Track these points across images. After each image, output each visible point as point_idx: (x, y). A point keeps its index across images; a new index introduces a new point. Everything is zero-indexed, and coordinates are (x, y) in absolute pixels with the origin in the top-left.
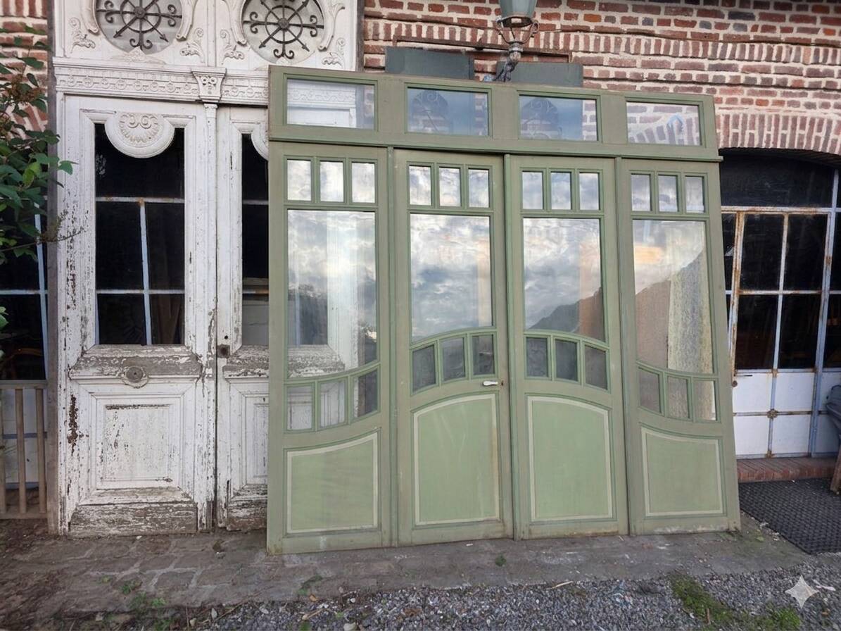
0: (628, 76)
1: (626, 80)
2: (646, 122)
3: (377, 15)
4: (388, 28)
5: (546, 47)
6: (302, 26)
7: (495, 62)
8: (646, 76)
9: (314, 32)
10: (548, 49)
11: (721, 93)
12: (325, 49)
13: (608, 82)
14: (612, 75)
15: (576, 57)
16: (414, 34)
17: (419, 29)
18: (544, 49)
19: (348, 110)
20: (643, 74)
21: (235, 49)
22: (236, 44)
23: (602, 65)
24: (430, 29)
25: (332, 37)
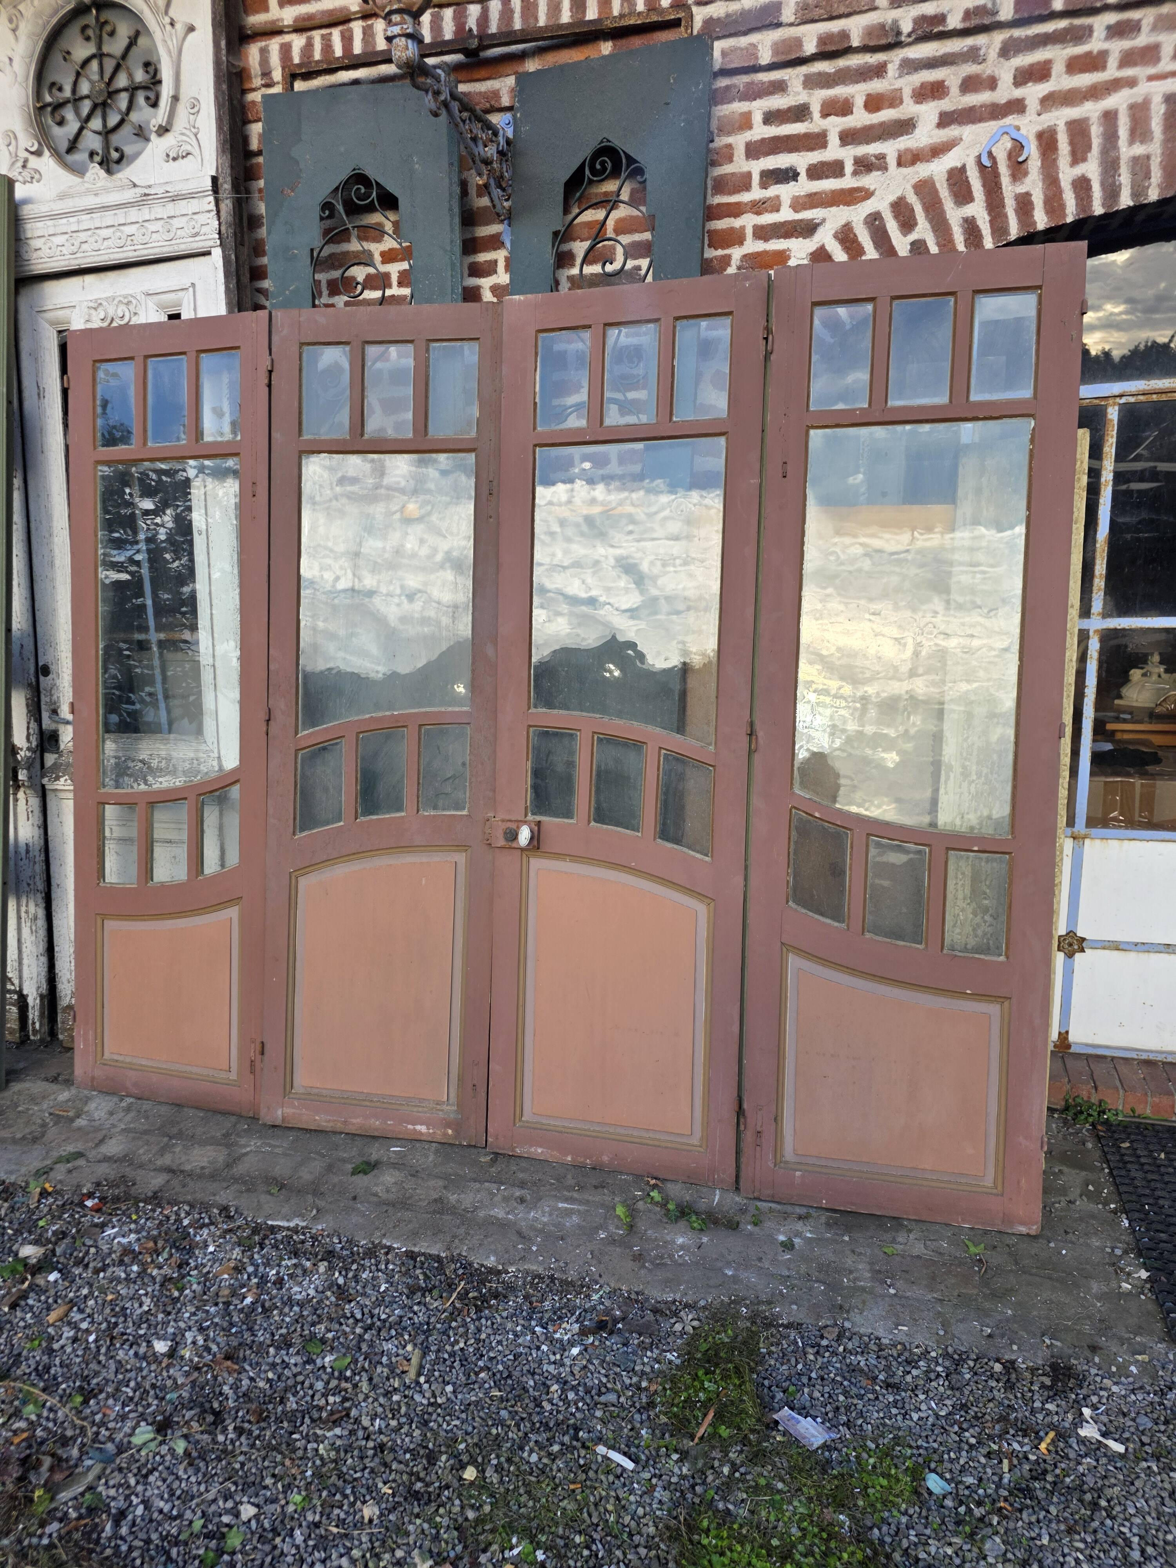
0: (855, 43)
1: (848, 51)
2: (913, 163)
3: (269, 28)
4: (286, 50)
5: (626, 11)
6: (132, 90)
7: (511, 81)
8: (906, 27)
9: (152, 95)
10: (632, 13)
11: (1155, 28)
12: (167, 130)
13: (804, 70)
14: (810, 48)
15: (709, 22)
16: (338, 52)
17: (347, 40)
18: (622, 16)
19: (209, 253)
20: (895, 22)
21: (24, 166)
22: (27, 155)
23: (779, 25)
24: (368, 33)
25: (175, 98)
